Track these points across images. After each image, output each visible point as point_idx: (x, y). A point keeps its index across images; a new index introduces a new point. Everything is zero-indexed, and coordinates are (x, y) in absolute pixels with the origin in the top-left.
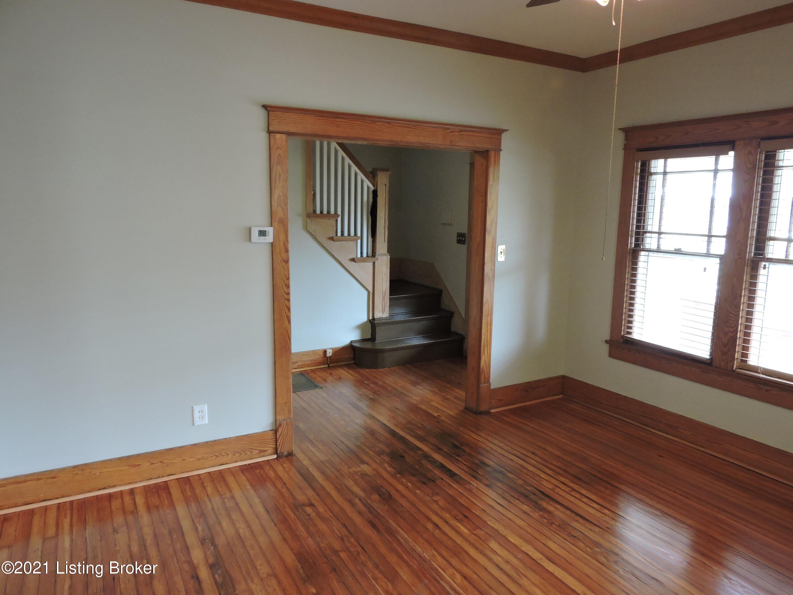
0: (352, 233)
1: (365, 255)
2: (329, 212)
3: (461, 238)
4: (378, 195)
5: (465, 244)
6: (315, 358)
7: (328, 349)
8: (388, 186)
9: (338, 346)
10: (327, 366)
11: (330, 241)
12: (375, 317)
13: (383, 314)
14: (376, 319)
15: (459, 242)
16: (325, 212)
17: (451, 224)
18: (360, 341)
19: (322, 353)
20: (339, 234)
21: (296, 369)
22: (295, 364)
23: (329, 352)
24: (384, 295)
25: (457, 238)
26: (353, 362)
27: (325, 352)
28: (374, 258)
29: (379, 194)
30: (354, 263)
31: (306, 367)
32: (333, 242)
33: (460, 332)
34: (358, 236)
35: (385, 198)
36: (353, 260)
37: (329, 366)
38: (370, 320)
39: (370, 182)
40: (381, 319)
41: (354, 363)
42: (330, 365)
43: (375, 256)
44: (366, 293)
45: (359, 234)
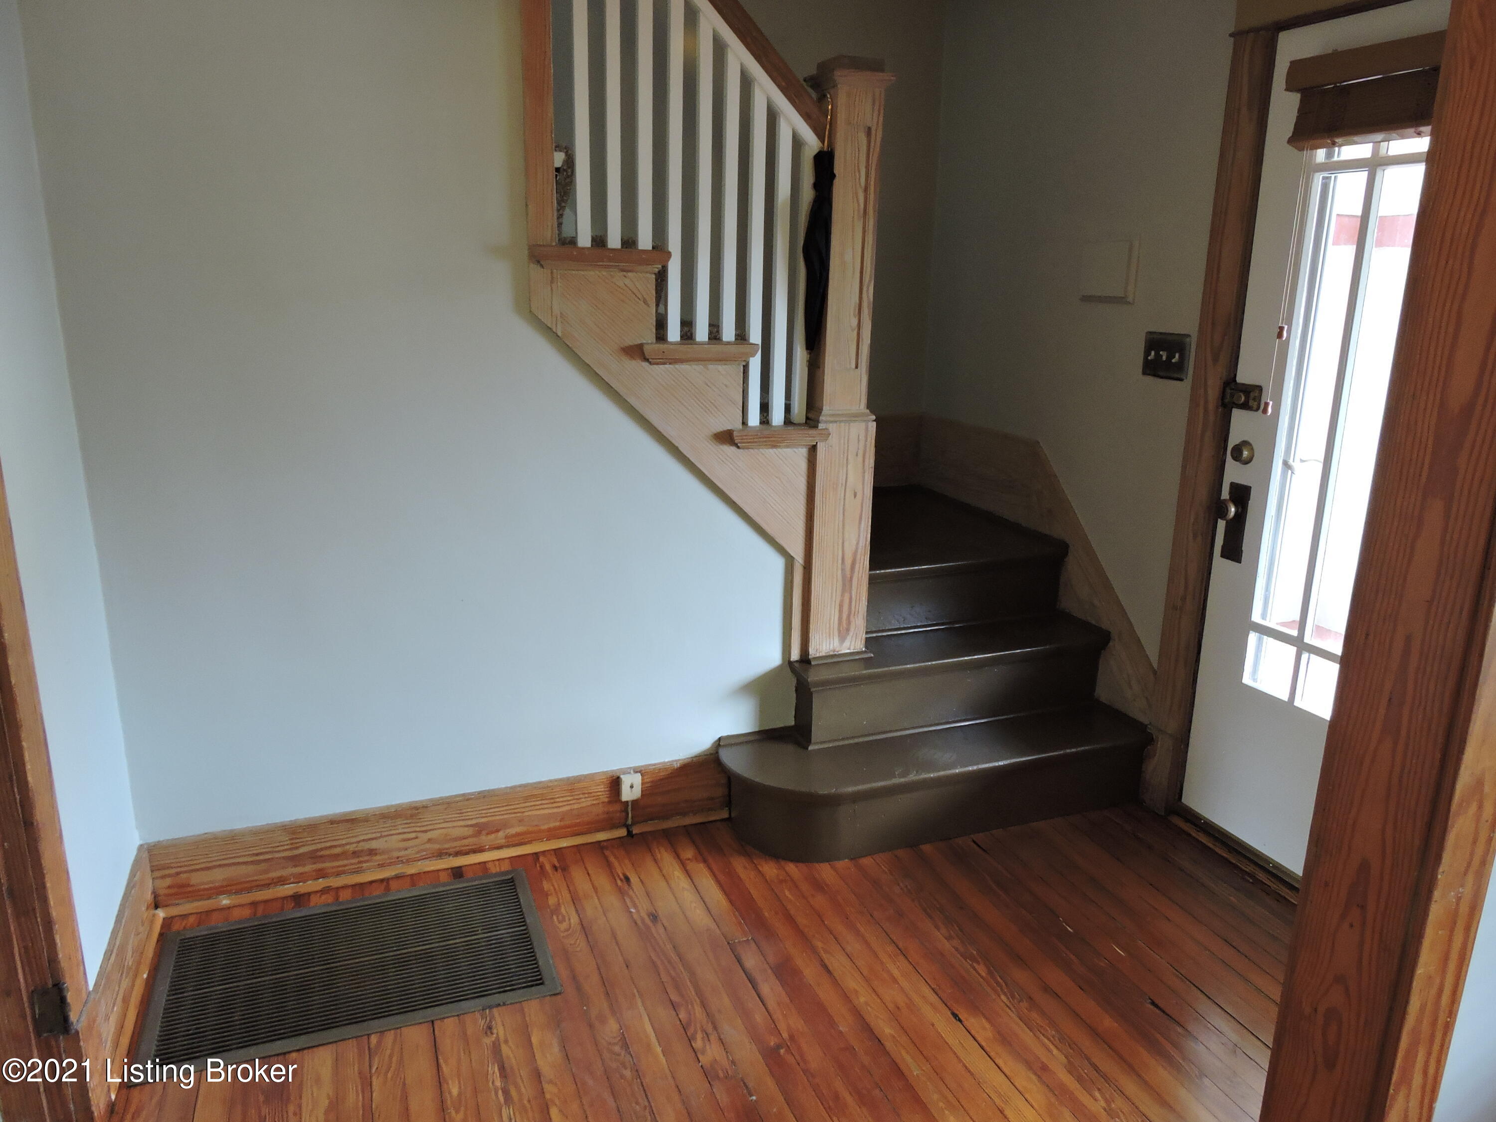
0: (728, 332)
1: (777, 416)
2: (629, 242)
3: (1164, 355)
4: (836, 172)
5: (1181, 380)
6: (576, 806)
7: (626, 771)
8: (878, 136)
9: (667, 759)
10: (623, 832)
11: (634, 363)
12: (812, 652)
13: (842, 639)
14: (813, 663)
15: (1152, 368)
16: (614, 240)
17: (1121, 300)
18: (751, 738)
19: (601, 791)
20: (674, 333)
21: (499, 848)
22: (498, 831)
23: (632, 787)
24: (848, 573)
25: (1147, 353)
26: (726, 816)
27: (615, 783)
28: (812, 432)
29: (838, 168)
30: (733, 448)
31: (540, 840)
32: (645, 364)
33: (1137, 709)
34: (752, 341)
35: (866, 190)
36: (726, 438)
37: (630, 833)
38: (790, 663)
39: (807, 117)
40: (834, 661)
41: (729, 819)
42: (636, 830)
43: (818, 422)
44: (778, 563)
45: (755, 335)
